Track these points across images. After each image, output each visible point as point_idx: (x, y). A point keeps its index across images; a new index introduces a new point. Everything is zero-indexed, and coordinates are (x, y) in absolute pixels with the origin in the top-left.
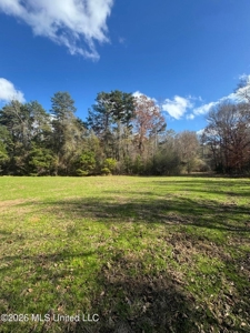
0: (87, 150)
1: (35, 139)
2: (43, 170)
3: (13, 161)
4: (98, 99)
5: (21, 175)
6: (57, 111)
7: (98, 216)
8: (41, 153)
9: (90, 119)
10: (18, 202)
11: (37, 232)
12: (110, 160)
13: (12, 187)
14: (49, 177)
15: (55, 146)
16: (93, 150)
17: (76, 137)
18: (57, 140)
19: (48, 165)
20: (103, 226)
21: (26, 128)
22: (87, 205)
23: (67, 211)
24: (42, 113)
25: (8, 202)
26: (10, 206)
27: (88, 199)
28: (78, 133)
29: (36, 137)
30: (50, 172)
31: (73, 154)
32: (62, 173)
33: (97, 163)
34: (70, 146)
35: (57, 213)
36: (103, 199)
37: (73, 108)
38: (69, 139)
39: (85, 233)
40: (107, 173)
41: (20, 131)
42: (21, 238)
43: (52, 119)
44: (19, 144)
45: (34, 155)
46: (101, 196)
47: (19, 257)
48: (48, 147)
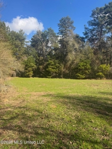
0: (83, 59)
1: (50, 54)
2: (54, 74)
3: (38, 68)
4: (93, 15)
5: (42, 77)
6: (62, 32)
7: (98, 113)
8: (53, 63)
9: (86, 34)
10: (43, 93)
11: (56, 116)
12: (104, 66)
13: (39, 84)
14: (58, 79)
15: (61, 57)
16: (88, 58)
17: (75, 49)
18: (62, 53)
19: (57, 71)
20: (105, 122)
21: (45, 48)
22: (88, 102)
23: (73, 104)
24: (54, 35)
25: (38, 93)
26: (39, 96)
27: (88, 97)
28: (77, 46)
29: (50, 52)
30: (59, 75)
31: (73, 63)
32: (66, 76)
33: (92, 69)
34: (71, 57)
35: (67, 105)
36: (101, 98)
37: (73, 27)
38: (71, 51)
39: (89, 124)
40: (101, 78)
41: (41, 50)
42: (47, 117)
43: (59, 38)
44: (41, 58)
45: (49, 64)
46: (99, 96)
47: (48, 129)
48: (57, 58)
